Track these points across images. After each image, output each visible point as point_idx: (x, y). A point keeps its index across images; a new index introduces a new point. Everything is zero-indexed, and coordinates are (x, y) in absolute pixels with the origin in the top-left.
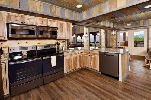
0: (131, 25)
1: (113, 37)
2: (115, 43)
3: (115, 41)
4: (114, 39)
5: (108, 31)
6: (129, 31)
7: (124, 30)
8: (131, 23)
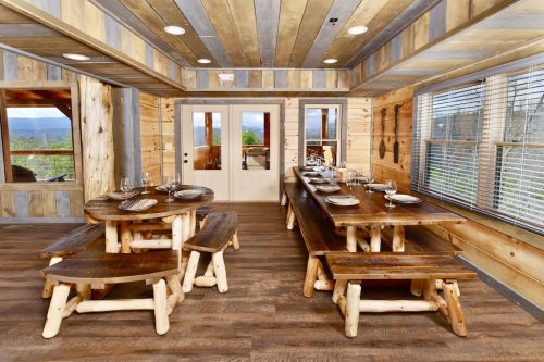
0: (234, 83)
1: (161, 129)
2: (169, 155)
3: (169, 147)
4: (169, 140)
5: (128, 94)
6: (226, 107)
7: (205, 103)
8: (235, 72)
